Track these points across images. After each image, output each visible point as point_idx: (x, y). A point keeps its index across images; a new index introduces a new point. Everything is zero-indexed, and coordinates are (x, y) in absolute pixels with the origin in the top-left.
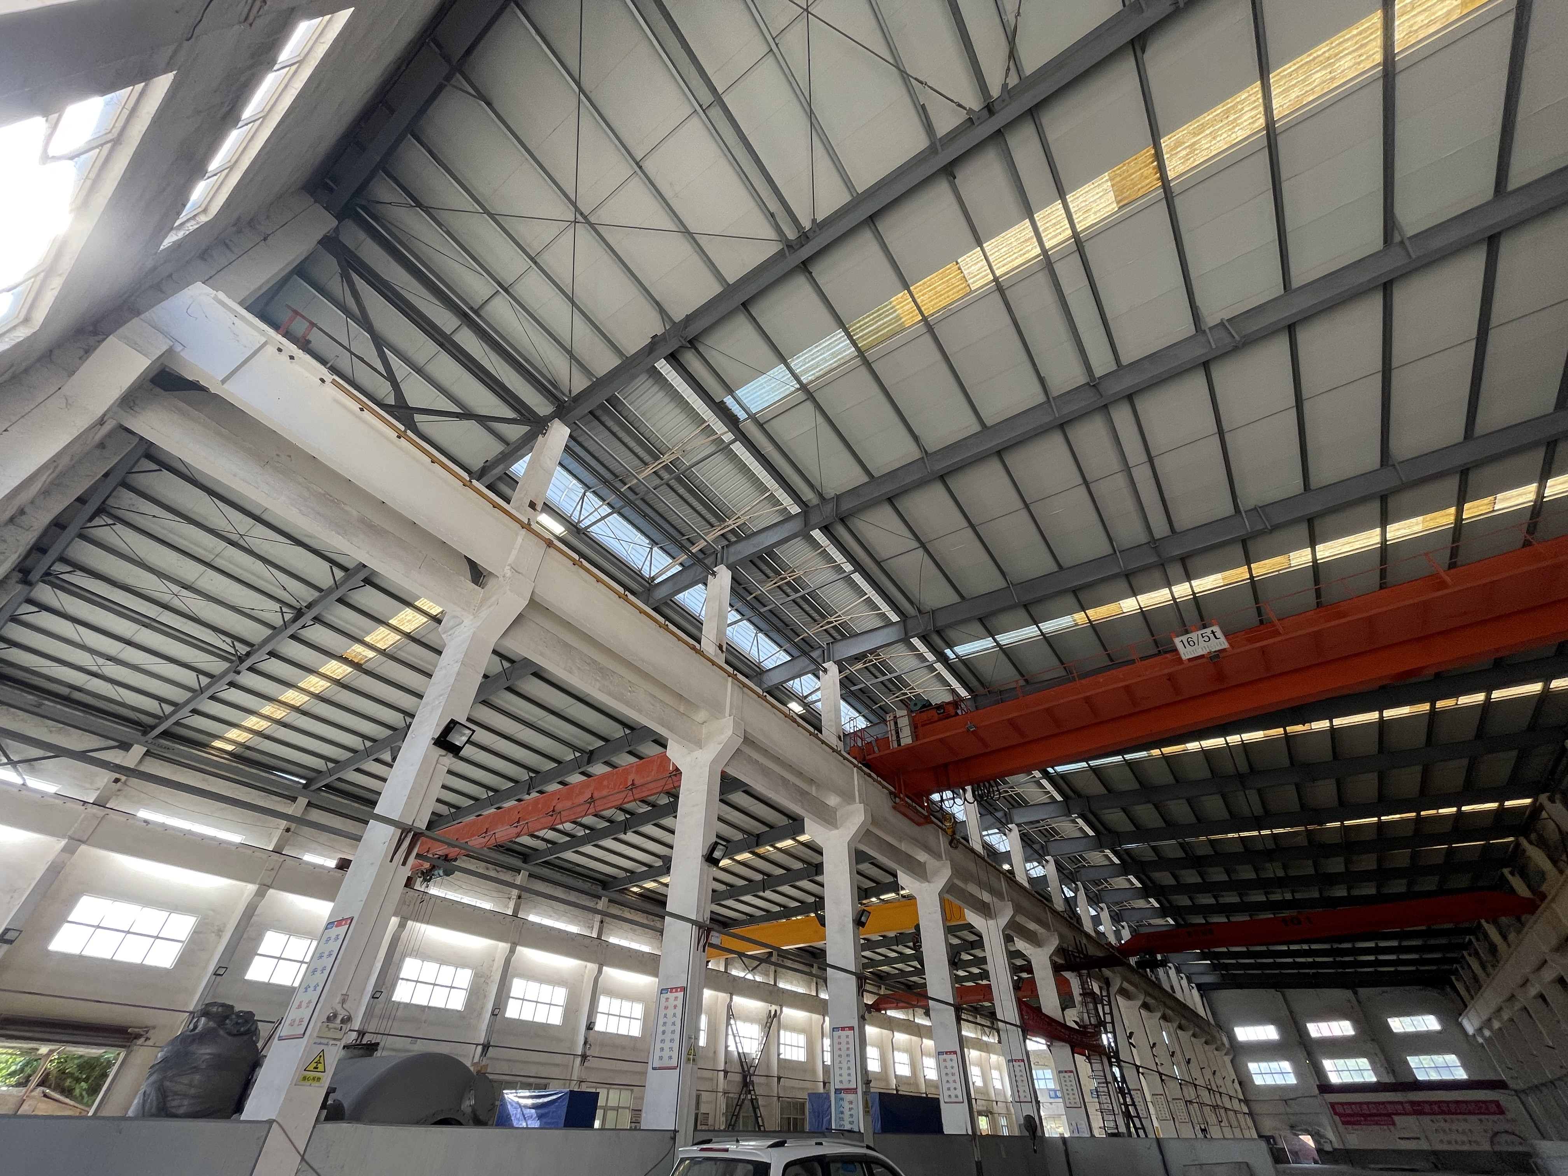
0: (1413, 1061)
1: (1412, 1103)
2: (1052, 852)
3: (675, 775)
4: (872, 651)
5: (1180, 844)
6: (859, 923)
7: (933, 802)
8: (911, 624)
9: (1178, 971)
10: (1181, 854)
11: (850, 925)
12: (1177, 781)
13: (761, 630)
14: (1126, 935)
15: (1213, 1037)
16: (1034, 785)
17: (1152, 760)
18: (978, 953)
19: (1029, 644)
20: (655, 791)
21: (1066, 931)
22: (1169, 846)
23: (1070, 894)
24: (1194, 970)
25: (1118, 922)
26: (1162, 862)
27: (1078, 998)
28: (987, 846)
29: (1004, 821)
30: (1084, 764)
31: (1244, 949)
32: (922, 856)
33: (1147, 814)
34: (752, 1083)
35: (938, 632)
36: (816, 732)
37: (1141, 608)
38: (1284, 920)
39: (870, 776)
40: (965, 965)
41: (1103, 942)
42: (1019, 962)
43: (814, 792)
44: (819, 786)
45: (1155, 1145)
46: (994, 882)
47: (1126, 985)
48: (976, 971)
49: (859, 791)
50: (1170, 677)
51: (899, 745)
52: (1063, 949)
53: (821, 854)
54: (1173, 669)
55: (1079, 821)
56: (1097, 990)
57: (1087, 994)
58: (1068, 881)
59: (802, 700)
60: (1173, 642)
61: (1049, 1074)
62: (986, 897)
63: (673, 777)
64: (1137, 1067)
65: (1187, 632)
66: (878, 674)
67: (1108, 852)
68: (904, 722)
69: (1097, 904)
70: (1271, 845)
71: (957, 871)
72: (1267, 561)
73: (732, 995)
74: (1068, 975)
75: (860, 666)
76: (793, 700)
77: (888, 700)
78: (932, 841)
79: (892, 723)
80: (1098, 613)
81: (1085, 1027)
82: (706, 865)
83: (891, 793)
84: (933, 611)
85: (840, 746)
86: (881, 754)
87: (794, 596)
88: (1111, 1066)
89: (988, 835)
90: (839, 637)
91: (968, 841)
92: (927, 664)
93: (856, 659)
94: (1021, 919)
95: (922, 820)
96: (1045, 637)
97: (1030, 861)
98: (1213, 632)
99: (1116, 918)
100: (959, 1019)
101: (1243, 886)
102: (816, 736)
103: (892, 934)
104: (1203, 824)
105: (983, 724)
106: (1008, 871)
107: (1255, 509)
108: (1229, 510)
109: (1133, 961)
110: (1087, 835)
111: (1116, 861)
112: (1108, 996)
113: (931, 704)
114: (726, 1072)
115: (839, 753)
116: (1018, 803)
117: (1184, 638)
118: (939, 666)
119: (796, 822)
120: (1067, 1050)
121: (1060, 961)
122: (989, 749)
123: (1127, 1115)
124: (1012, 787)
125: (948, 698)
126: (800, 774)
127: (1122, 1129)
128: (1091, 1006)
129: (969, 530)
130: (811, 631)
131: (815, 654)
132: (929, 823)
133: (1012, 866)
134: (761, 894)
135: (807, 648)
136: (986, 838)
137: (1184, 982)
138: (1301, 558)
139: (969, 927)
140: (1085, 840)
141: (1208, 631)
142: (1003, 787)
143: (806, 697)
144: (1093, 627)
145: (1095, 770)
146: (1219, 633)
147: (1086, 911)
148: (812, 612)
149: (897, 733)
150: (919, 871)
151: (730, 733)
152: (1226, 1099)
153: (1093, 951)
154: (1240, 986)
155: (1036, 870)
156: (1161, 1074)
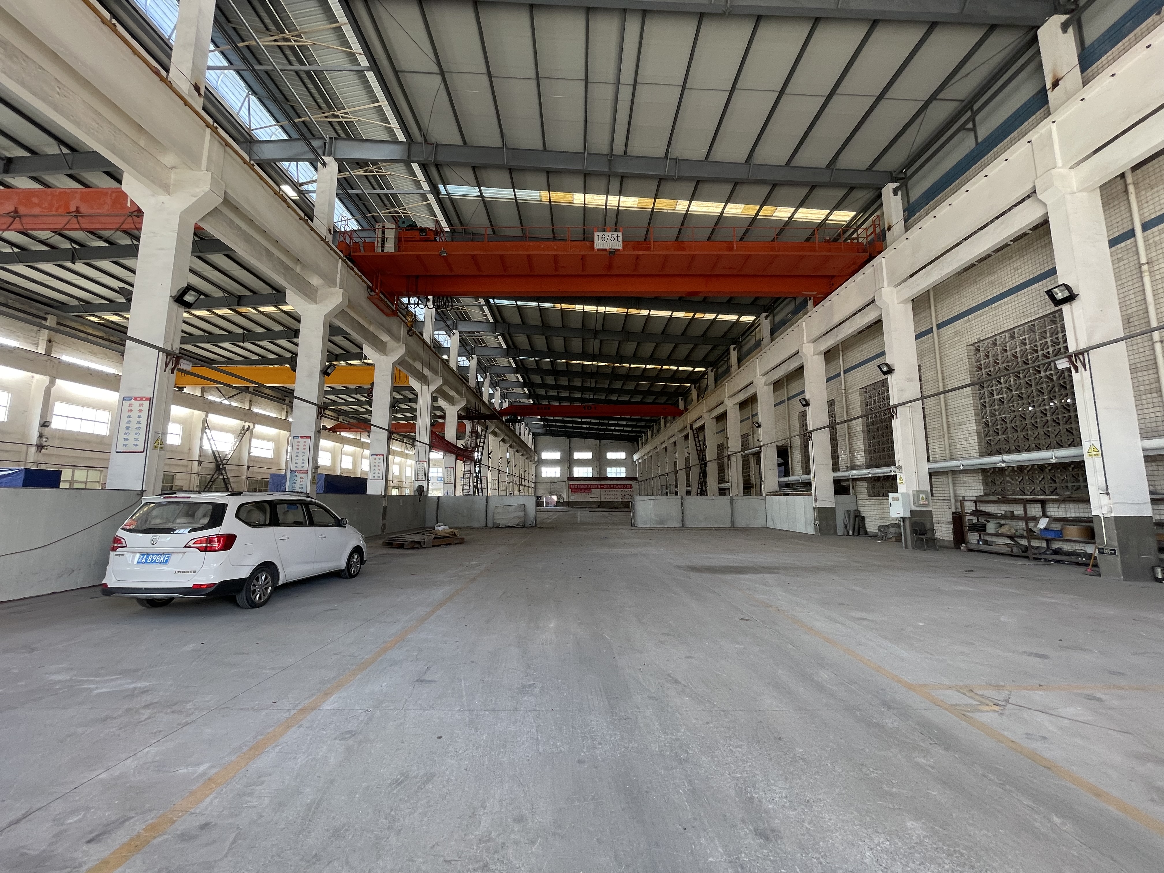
0: (609, 469)
1: (601, 485)
2: (477, 353)
3: (138, 216)
4: (375, 162)
5: (552, 362)
6: (325, 372)
7: (402, 304)
8: (415, 148)
9: (526, 426)
10: (549, 367)
11: (317, 374)
12: (563, 326)
13: (255, 93)
14: (506, 405)
15: (531, 456)
16: (478, 308)
17: (554, 310)
18: (413, 405)
19: (503, 203)
20: (109, 226)
21: (473, 400)
22: (545, 362)
23: (480, 379)
24: (534, 426)
25: (504, 398)
26: (539, 370)
27: (467, 433)
28: (434, 340)
29: (451, 327)
30: (514, 302)
31: (561, 419)
32: (385, 338)
33: (540, 342)
34: (225, 469)
35: (437, 166)
36: (306, 218)
37: (585, 204)
38: (584, 407)
39: (352, 269)
40: (401, 411)
41: (492, 408)
42: (439, 413)
43: (298, 269)
44: (304, 266)
45: (485, 498)
46: (434, 363)
47: (497, 430)
48: (409, 415)
49: (340, 279)
50: (583, 257)
51: (383, 251)
52: (467, 408)
53: (299, 321)
54: (586, 253)
55: (500, 338)
56: (480, 430)
57: (474, 432)
58: (482, 371)
59: (297, 186)
60: (593, 235)
61: (440, 470)
62: (426, 372)
63: (135, 218)
64: (489, 467)
65: (604, 231)
66: (376, 186)
67: (511, 359)
68: (391, 234)
69: (495, 387)
70: (595, 370)
71: (409, 351)
72: (665, 200)
73: (207, 413)
74: (465, 421)
75: (360, 172)
76: (287, 183)
77: (382, 213)
78: (395, 329)
79: (380, 232)
80: (558, 197)
81: (468, 448)
82: (175, 306)
83: (368, 287)
84: (437, 145)
85: (329, 238)
86: (367, 254)
87: (297, 67)
88: (475, 466)
89: (438, 334)
90: (343, 135)
91: (422, 335)
92: (422, 191)
93: (358, 164)
94: (445, 388)
95: (389, 312)
96: (516, 202)
97: (462, 356)
98: (618, 236)
99: (503, 396)
100: (390, 438)
101: (572, 388)
102: (306, 222)
103: (353, 387)
104: (568, 354)
105: (454, 253)
106: (446, 360)
107: (676, 159)
108: (662, 154)
109: (504, 418)
110: (501, 347)
111: (514, 365)
112: (485, 434)
113: (416, 226)
114: (200, 462)
115: (327, 243)
116: (464, 317)
117: (601, 234)
118: (431, 197)
119: (279, 294)
120: (454, 457)
121: (463, 414)
122: (453, 274)
123: (476, 487)
124: (463, 306)
125: (431, 225)
126: (287, 252)
127: (471, 493)
128: (474, 438)
129: (486, 78)
130: (315, 118)
131: (316, 143)
132: (395, 315)
133: (449, 357)
134: (241, 344)
135: (308, 135)
136: (435, 336)
137: (527, 431)
138: (681, 206)
139: (411, 389)
140: (500, 350)
141: (616, 234)
142: (456, 305)
143: (301, 184)
144: (551, 206)
145: (519, 308)
146: (620, 239)
147: (487, 390)
148: (317, 96)
149: (383, 241)
150: (381, 347)
151: (207, 188)
152: (526, 482)
153: (484, 411)
154: (553, 435)
155: (464, 362)
156: (499, 470)
